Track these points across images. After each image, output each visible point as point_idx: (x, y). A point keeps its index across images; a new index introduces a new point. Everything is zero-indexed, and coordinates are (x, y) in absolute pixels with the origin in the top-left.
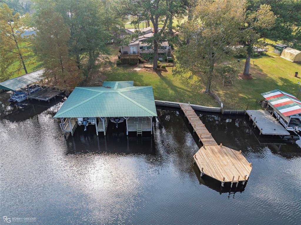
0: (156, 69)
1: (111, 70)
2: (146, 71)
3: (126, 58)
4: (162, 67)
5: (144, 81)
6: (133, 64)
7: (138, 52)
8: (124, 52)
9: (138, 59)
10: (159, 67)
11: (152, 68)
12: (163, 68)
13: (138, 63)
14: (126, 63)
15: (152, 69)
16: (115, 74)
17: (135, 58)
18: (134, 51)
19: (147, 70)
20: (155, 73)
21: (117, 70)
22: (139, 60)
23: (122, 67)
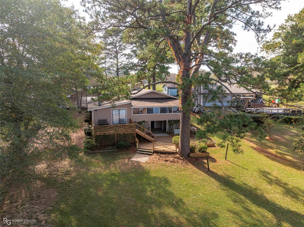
0: (189, 155)
1: (72, 169)
2: (164, 163)
3: (107, 133)
4: (202, 149)
5: (185, 200)
6: (125, 147)
7: (130, 120)
8: (99, 120)
9: (135, 135)
10: (192, 150)
11: (176, 153)
12: (203, 152)
13: (137, 144)
14: (108, 146)
15: (178, 155)
16: (84, 179)
17: (130, 131)
18: (121, 118)
19: (167, 161)
20: (190, 166)
21: (87, 165)
22: (138, 136)
23: (99, 157)
